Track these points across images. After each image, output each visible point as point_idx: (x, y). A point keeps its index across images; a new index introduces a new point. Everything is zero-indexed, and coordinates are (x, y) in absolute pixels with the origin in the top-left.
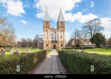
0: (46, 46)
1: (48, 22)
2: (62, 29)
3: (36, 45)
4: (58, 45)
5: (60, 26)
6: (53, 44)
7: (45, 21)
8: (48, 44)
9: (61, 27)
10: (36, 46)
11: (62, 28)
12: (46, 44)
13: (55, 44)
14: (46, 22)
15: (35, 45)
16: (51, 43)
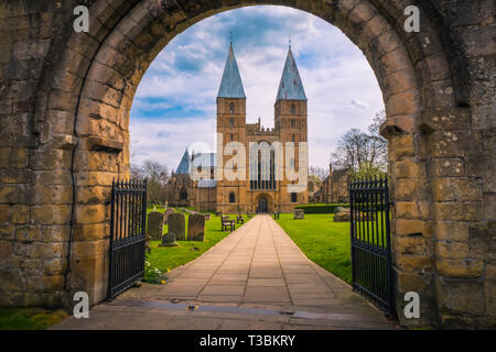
0: (227, 198)
1: (235, 102)
2: (295, 131)
3: (184, 195)
4: (277, 196)
5: (287, 117)
6: (257, 192)
7: (226, 99)
8: (236, 192)
9: (293, 121)
10: (183, 202)
11: (293, 126)
12: (228, 194)
13: (265, 191)
14: (229, 102)
15: (177, 196)
16: (249, 189)
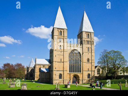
0: (58, 77)
1: (62, 31)
2: (89, 46)
4: (82, 76)
5: (86, 39)
6: (72, 74)
7: (58, 29)
8: (62, 74)
9: (88, 41)
10: (31, 78)
11: (88, 44)
12: (59, 74)
13: (76, 73)
15: (29, 75)
16: (69, 73)
